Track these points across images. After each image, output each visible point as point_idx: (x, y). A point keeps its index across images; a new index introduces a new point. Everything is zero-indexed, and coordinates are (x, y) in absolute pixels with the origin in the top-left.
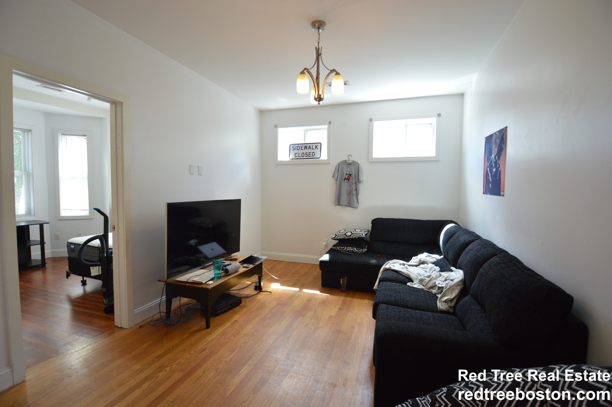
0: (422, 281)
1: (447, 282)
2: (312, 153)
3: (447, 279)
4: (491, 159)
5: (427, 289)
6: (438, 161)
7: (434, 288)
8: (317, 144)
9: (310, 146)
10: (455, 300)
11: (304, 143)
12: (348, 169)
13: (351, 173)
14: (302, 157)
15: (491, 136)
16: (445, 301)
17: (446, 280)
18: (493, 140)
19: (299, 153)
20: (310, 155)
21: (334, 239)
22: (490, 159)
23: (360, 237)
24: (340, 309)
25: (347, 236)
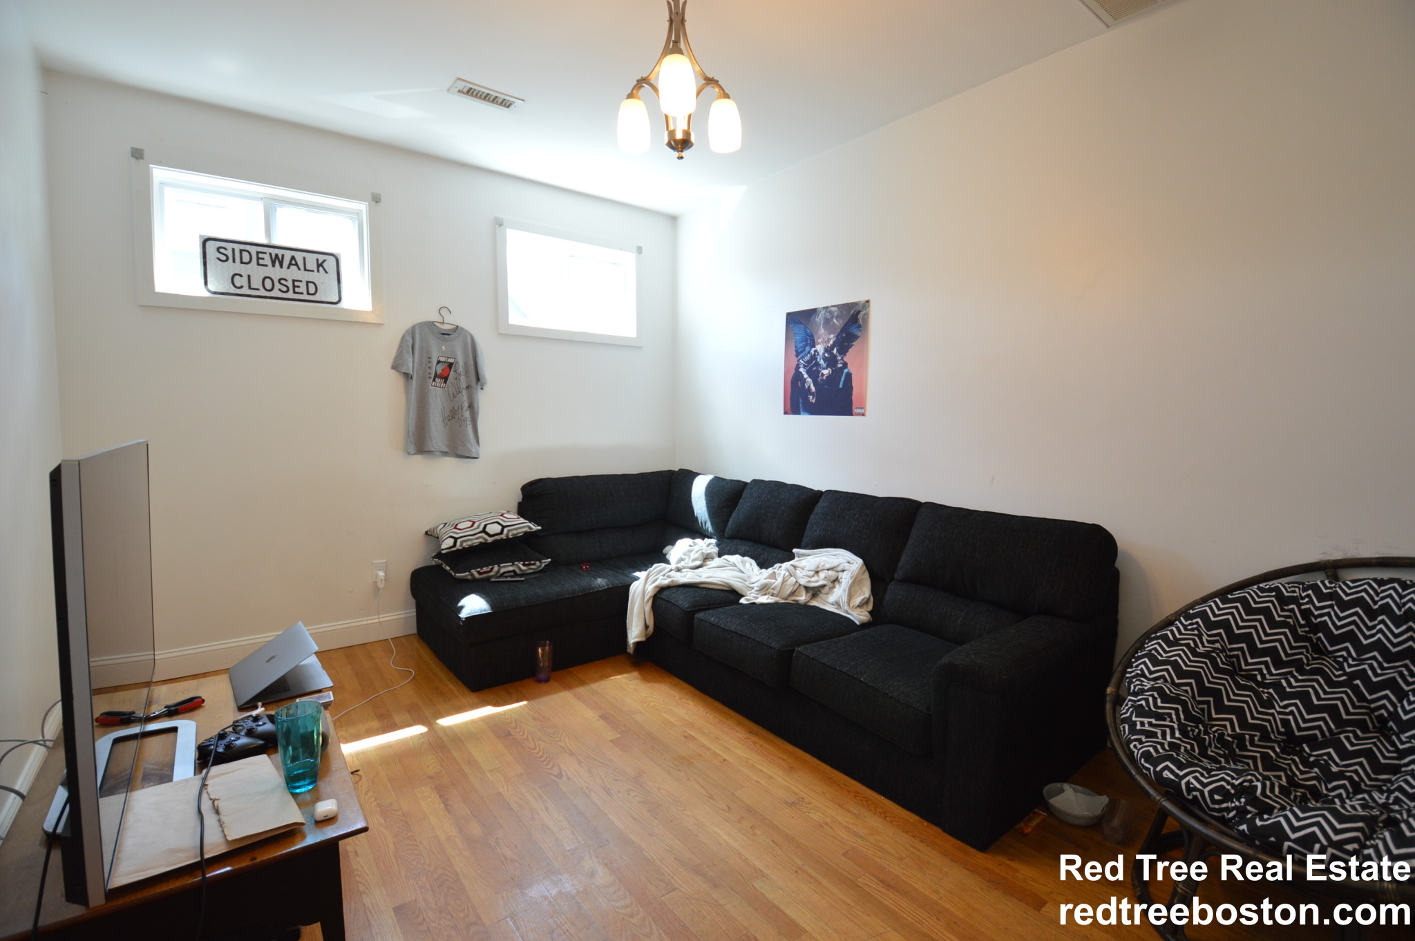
0: (765, 589)
1: (822, 575)
2: (304, 283)
3: (820, 569)
4: (812, 352)
6: (640, 348)
8: (321, 258)
9: (293, 258)
11: (264, 241)
12: (443, 348)
13: (451, 360)
14: (262, 292)
15: (812, 313)
17: (817, 572)
18: (817, 320)
19: (249, 276)
20: (297, 290)
22: (809, 352)
23: (529, 530)
25: (490, 536)
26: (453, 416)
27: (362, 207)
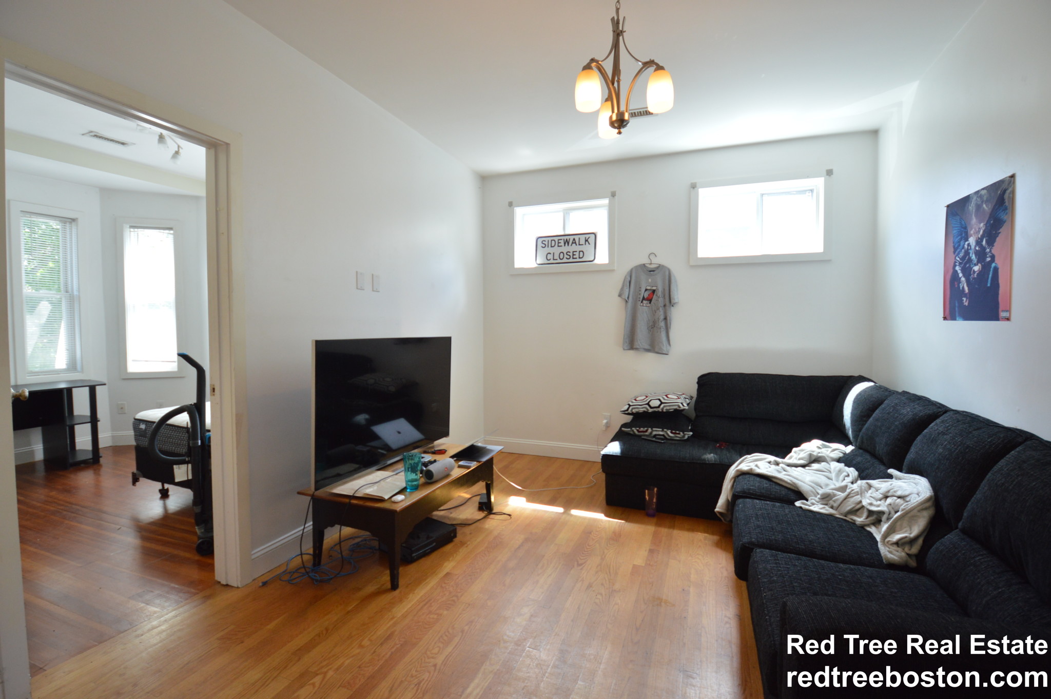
0: (827, 499)
1: (889, 501)
2: (578, 252)
3: (890, 494)
4: (966, 246)
5: (841, 514)
6: (829, 261)
7: (858, 513)
8: (587, 236)
9: (574, 239)
10: (920, 541)
11: (562, 233)
12: (650, 280)
13: (654, 288)
14: (559, 261)
15: (966, 200)
16: (897, 543)
17: (886, 497)
18: (970, 208)
19: (554, 253)
20: (574, 257)
21: (625, 412)
22: (963, 247)
23: (678, 408)
24: (651, 551)
25: (651, 408)
26: (653, 326)
27: (606, 201)
